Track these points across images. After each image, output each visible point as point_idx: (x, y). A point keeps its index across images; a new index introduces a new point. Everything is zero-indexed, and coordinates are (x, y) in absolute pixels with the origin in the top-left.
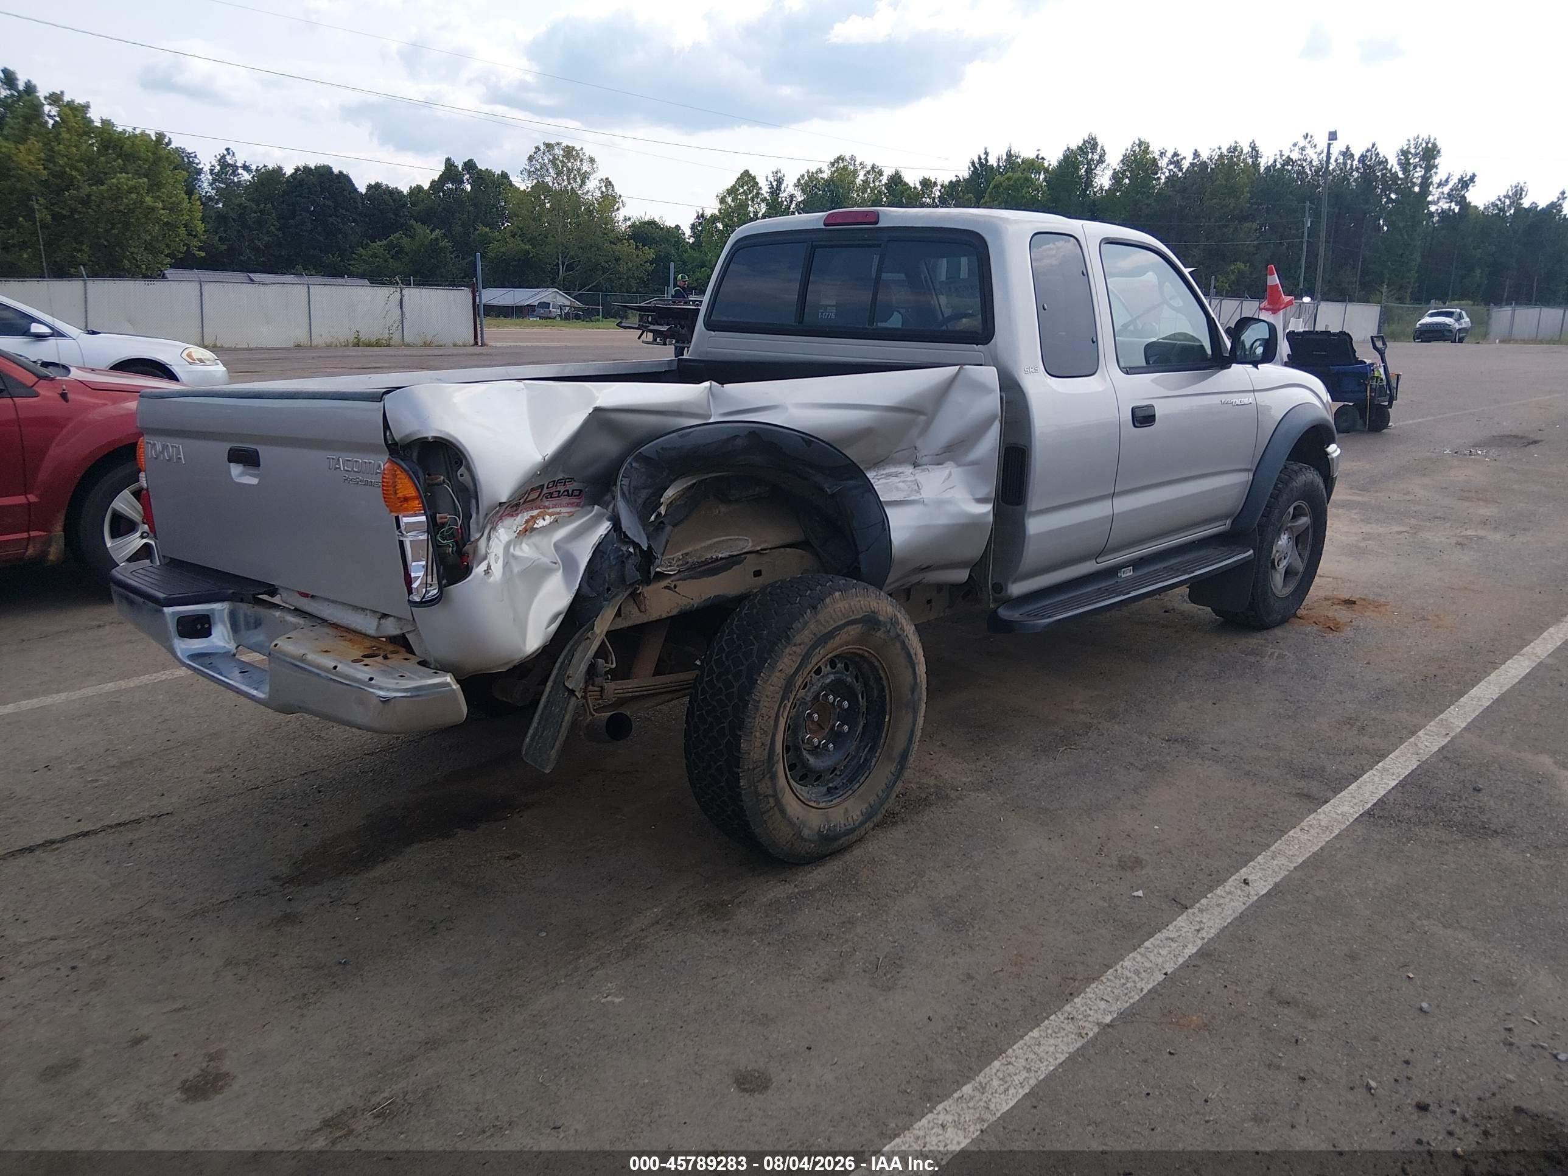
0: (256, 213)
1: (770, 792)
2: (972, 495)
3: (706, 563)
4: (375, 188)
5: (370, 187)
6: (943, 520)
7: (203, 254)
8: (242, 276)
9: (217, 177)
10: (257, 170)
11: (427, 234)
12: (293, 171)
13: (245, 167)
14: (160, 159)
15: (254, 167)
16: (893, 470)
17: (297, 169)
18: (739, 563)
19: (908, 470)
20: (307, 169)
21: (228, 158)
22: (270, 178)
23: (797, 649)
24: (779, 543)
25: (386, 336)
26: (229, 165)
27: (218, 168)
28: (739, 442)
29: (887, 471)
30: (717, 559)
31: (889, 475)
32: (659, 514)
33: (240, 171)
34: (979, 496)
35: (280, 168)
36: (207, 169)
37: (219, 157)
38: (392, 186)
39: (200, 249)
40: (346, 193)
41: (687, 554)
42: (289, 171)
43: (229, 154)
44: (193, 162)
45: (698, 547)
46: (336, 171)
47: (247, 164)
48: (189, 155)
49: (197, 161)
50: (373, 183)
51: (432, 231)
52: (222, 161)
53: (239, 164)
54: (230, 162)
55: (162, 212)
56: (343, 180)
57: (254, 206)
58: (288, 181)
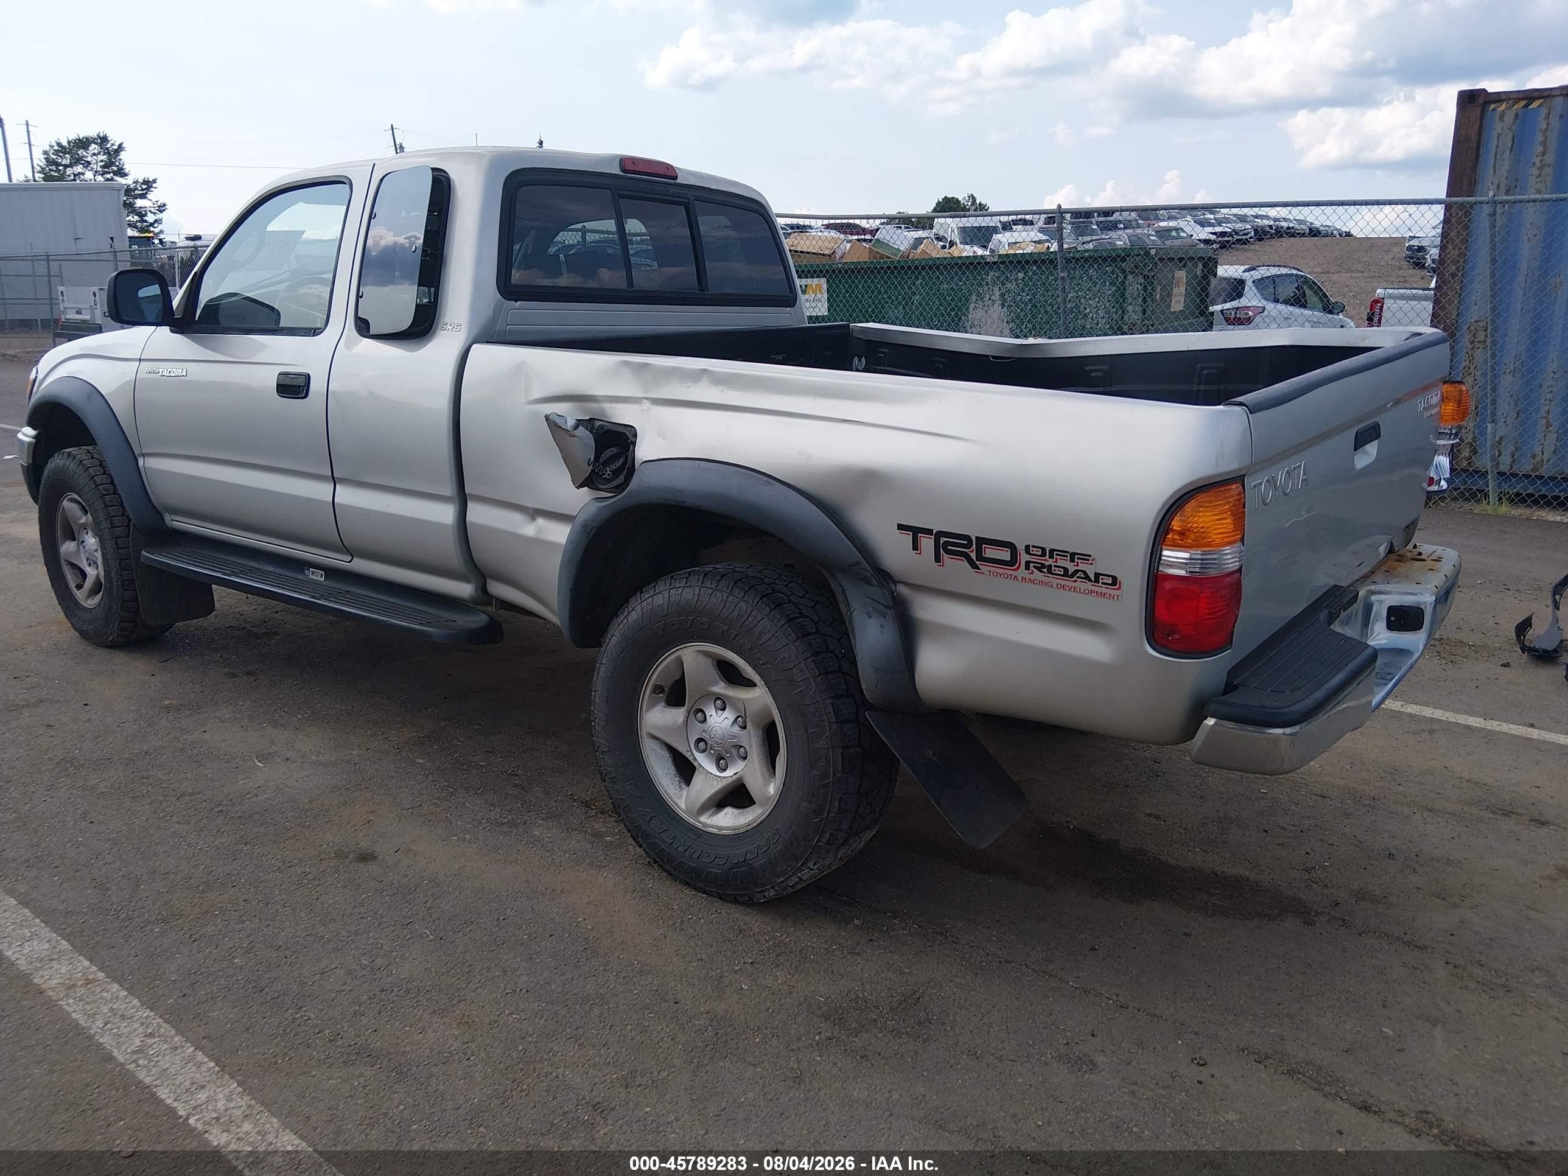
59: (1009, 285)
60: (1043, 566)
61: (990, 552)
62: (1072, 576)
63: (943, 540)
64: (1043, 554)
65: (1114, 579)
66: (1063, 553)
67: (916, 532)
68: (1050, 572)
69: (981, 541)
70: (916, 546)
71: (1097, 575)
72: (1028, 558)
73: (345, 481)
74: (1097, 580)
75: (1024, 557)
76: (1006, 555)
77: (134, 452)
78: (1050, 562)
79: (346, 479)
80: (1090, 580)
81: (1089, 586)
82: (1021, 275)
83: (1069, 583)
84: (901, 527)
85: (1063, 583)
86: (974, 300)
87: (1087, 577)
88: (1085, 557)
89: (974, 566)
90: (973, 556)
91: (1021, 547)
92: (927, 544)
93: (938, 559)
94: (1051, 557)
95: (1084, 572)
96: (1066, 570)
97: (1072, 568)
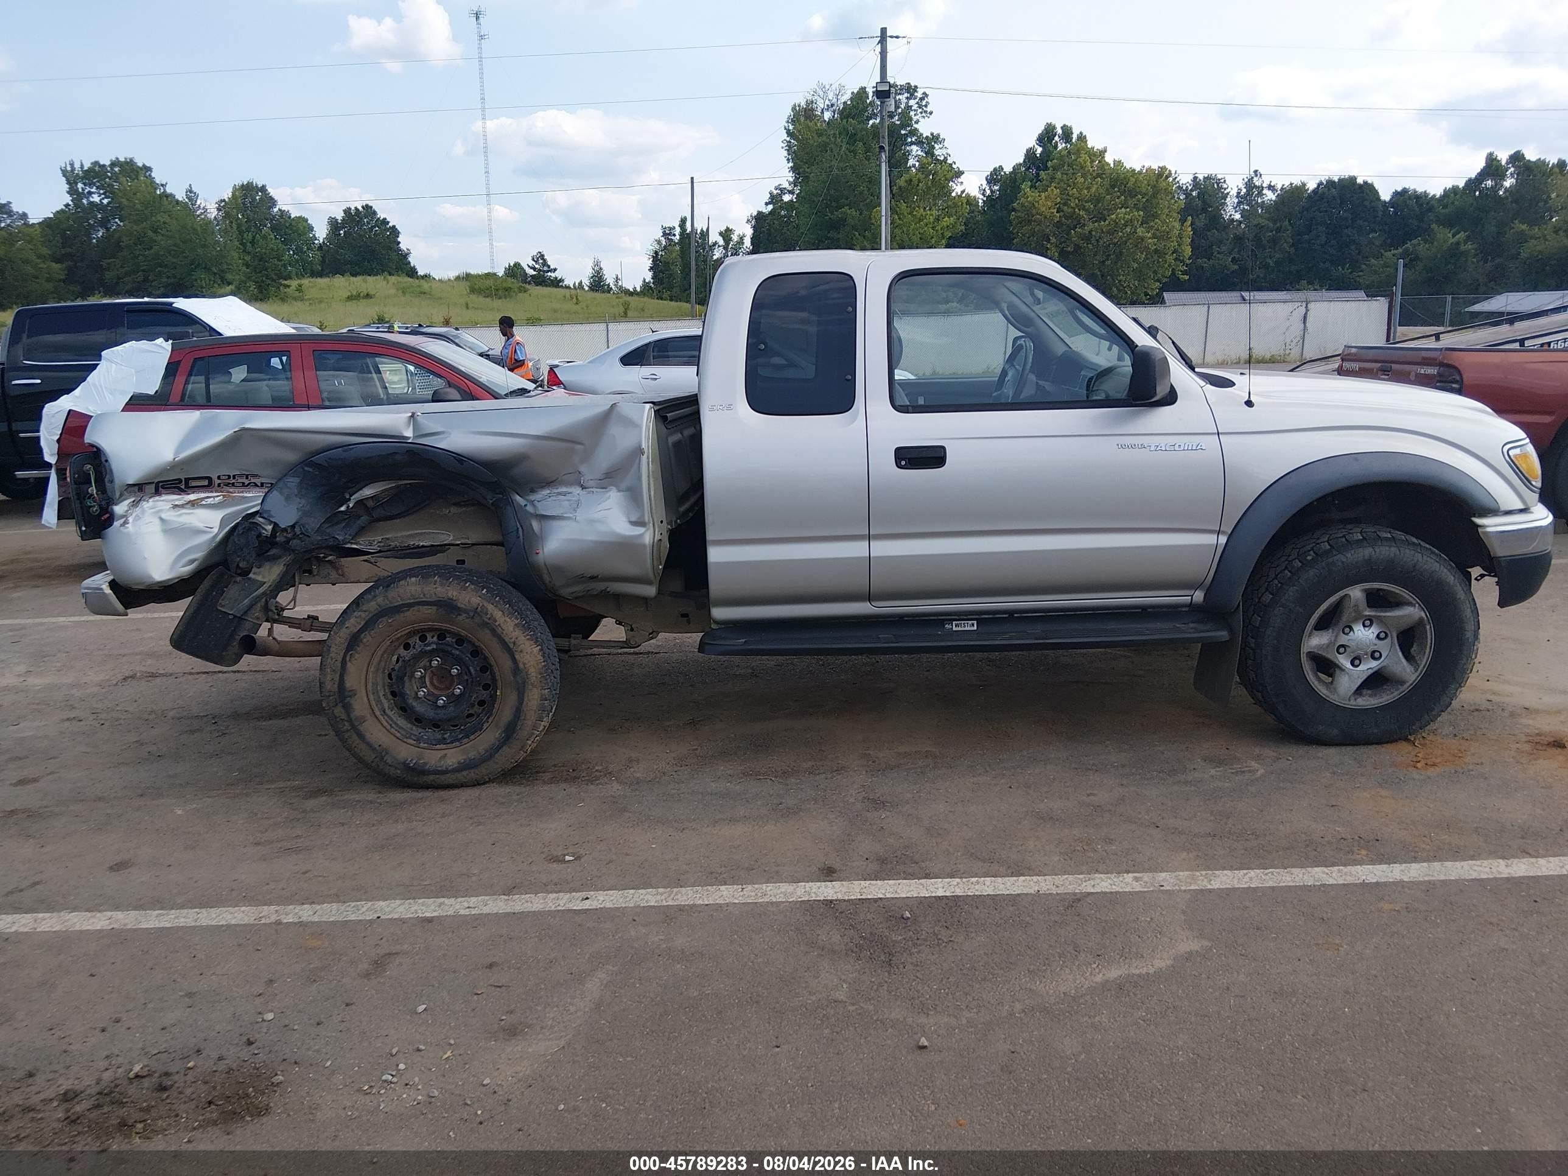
0: (1272, 231)
1: (344, 716)
2: (628, 518)
3: (408, 547)
4: (1401, 196)
5: (1396, 194)
6: (592, 537)
7: (1187, 277)
8: (1235, 295)
9: (1242, 199)
10: (1282, 189)
11: (1446, 237)
12: (1316, 186)
13: (1271, 187)
14: (1158, 192)
15: (1279, 187)
16: (564, 489)
17: (1320, 184)
18: (443, 552)
19: (577, 490)
20: (1330, 183)
21: (1255, 179)
22: (1293, 195)
23: (363, 615)
24: (481, 540)
25: (1282, 352)
26: (1255, 187)
27: (1244, 190)
28: (398, 457)
29: (560, 490)
30: (418, 547)
31: (559, 494)
32: (348, 506)
33: (1265, 191)
34: (633, 519)
35: (1304, 185)
36: (1234, 192)
37: (1246, 180)
38: (1420, 190)
39: (1184, 273)
40: (1367, 203)
41: (388, 539)
42: (1311, 186)
43: (1256, 176)
44: (1222, 188)
45: (399, 535)
46: (1360, 181)
47: (1272, 184)
48: (1218, 182)
49: (1225, 186)
50: (1399, 189)
51: (1454, 236)
52: (1250, 185)
53: (1265, 185)
54: (1257, 184)
55: (1150, 241)
56: (1368, 189)
57: (1271, 225)
58: (1309, 196)
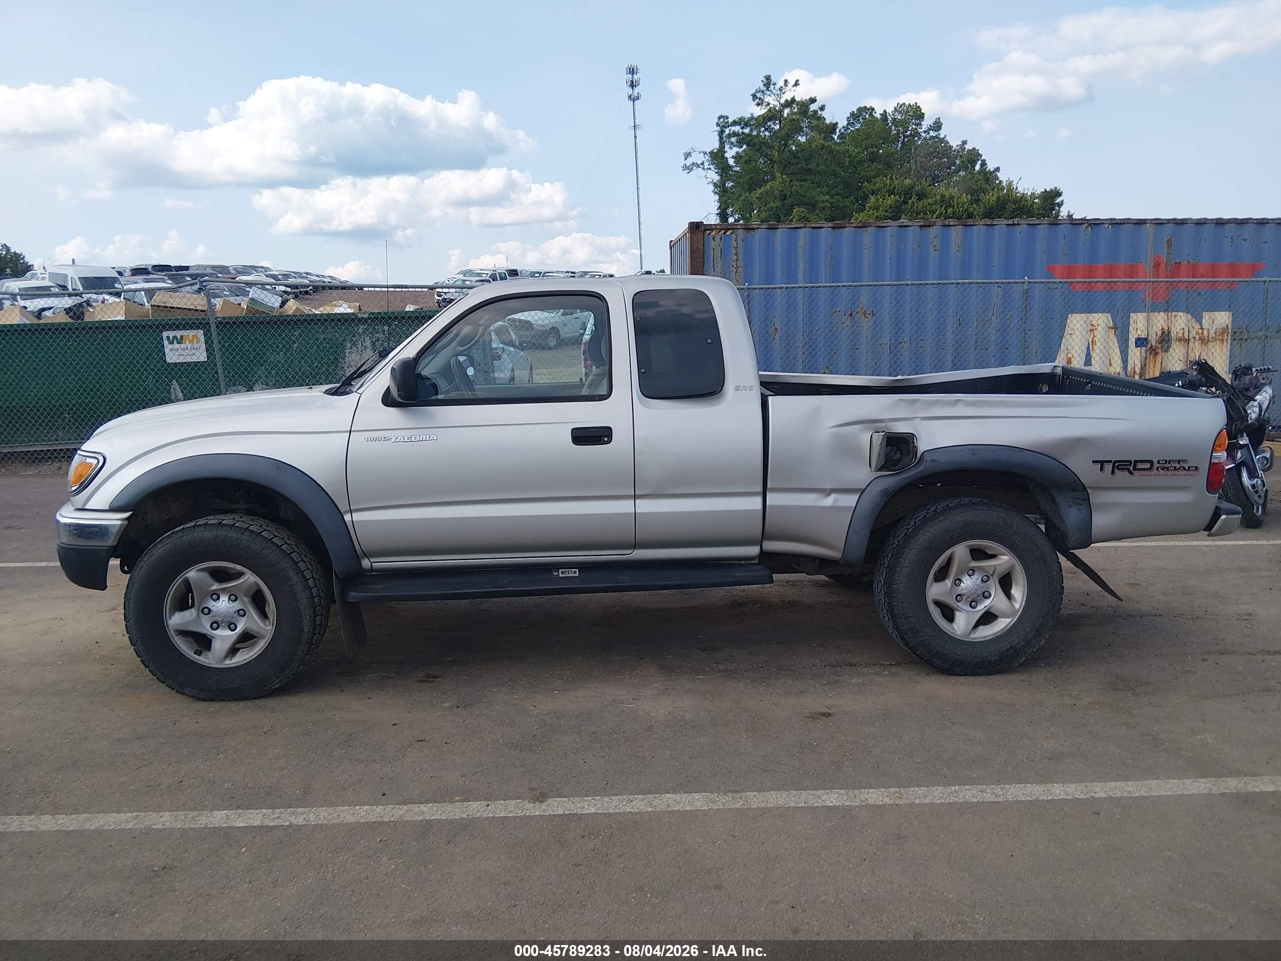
59: (377, 335)
60: (1165, 467)
61: (1140, 466)
62: (1178, 469)
63: (1117, 464)
64: (1166, 463)
65: (1197, 468)
66: (1174, 461)
67: (1102, 463)
68: (1168, 470)
69: (1136, 462)
70: (1102, 469)
71: (1189, 468)
72: (1158, 465)
73: (642, 497)
74: (1189, 469)
75: (1156, 465)
76: (1148, 466)
77: (339, 511)
78: (1169, 465)
79: (648, 495)
80: (1186, 470)
81: (1185, 472)
82: (386, 328)
83: (1176, 472)
84: (1094, 462)
85: (1173, 473)
86: (349, 347)
87: (1185, 469)
88: (1184, 461)
89: (1131, 473)
90: (1131, 469)
91: (1155, 462)
92: (1108, 467)
93: (1113, 473)
94: (1169, 463)
95: (1184, 467)
96: (1175, 468)
97: (1178, 466)
